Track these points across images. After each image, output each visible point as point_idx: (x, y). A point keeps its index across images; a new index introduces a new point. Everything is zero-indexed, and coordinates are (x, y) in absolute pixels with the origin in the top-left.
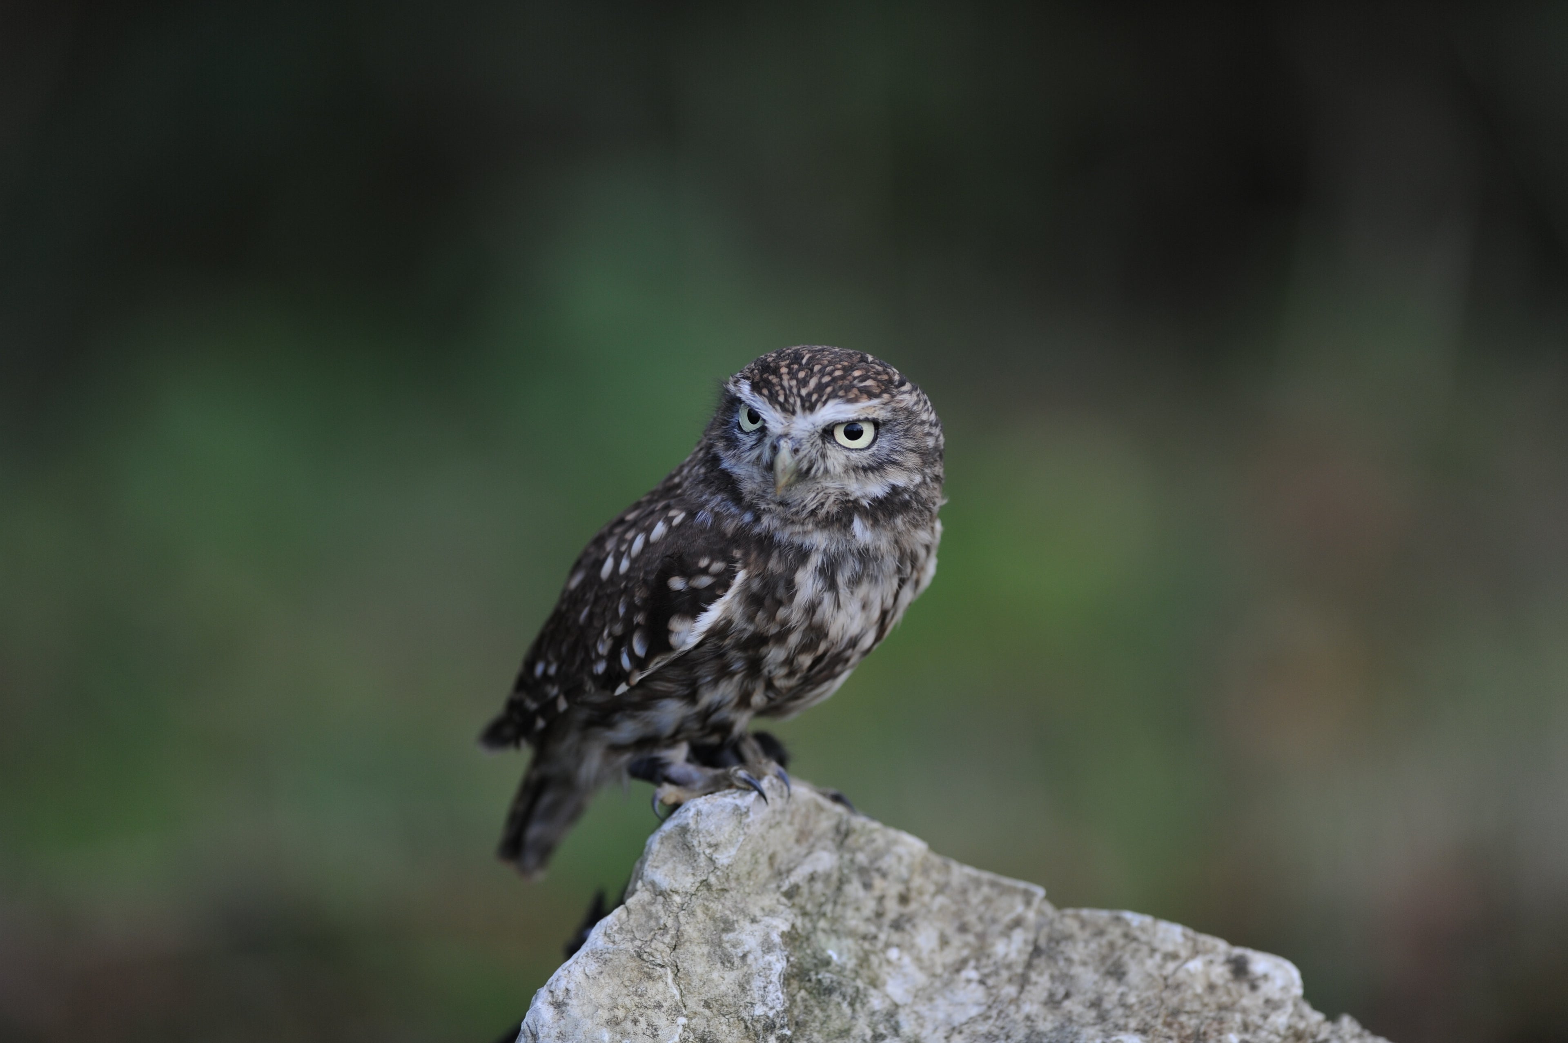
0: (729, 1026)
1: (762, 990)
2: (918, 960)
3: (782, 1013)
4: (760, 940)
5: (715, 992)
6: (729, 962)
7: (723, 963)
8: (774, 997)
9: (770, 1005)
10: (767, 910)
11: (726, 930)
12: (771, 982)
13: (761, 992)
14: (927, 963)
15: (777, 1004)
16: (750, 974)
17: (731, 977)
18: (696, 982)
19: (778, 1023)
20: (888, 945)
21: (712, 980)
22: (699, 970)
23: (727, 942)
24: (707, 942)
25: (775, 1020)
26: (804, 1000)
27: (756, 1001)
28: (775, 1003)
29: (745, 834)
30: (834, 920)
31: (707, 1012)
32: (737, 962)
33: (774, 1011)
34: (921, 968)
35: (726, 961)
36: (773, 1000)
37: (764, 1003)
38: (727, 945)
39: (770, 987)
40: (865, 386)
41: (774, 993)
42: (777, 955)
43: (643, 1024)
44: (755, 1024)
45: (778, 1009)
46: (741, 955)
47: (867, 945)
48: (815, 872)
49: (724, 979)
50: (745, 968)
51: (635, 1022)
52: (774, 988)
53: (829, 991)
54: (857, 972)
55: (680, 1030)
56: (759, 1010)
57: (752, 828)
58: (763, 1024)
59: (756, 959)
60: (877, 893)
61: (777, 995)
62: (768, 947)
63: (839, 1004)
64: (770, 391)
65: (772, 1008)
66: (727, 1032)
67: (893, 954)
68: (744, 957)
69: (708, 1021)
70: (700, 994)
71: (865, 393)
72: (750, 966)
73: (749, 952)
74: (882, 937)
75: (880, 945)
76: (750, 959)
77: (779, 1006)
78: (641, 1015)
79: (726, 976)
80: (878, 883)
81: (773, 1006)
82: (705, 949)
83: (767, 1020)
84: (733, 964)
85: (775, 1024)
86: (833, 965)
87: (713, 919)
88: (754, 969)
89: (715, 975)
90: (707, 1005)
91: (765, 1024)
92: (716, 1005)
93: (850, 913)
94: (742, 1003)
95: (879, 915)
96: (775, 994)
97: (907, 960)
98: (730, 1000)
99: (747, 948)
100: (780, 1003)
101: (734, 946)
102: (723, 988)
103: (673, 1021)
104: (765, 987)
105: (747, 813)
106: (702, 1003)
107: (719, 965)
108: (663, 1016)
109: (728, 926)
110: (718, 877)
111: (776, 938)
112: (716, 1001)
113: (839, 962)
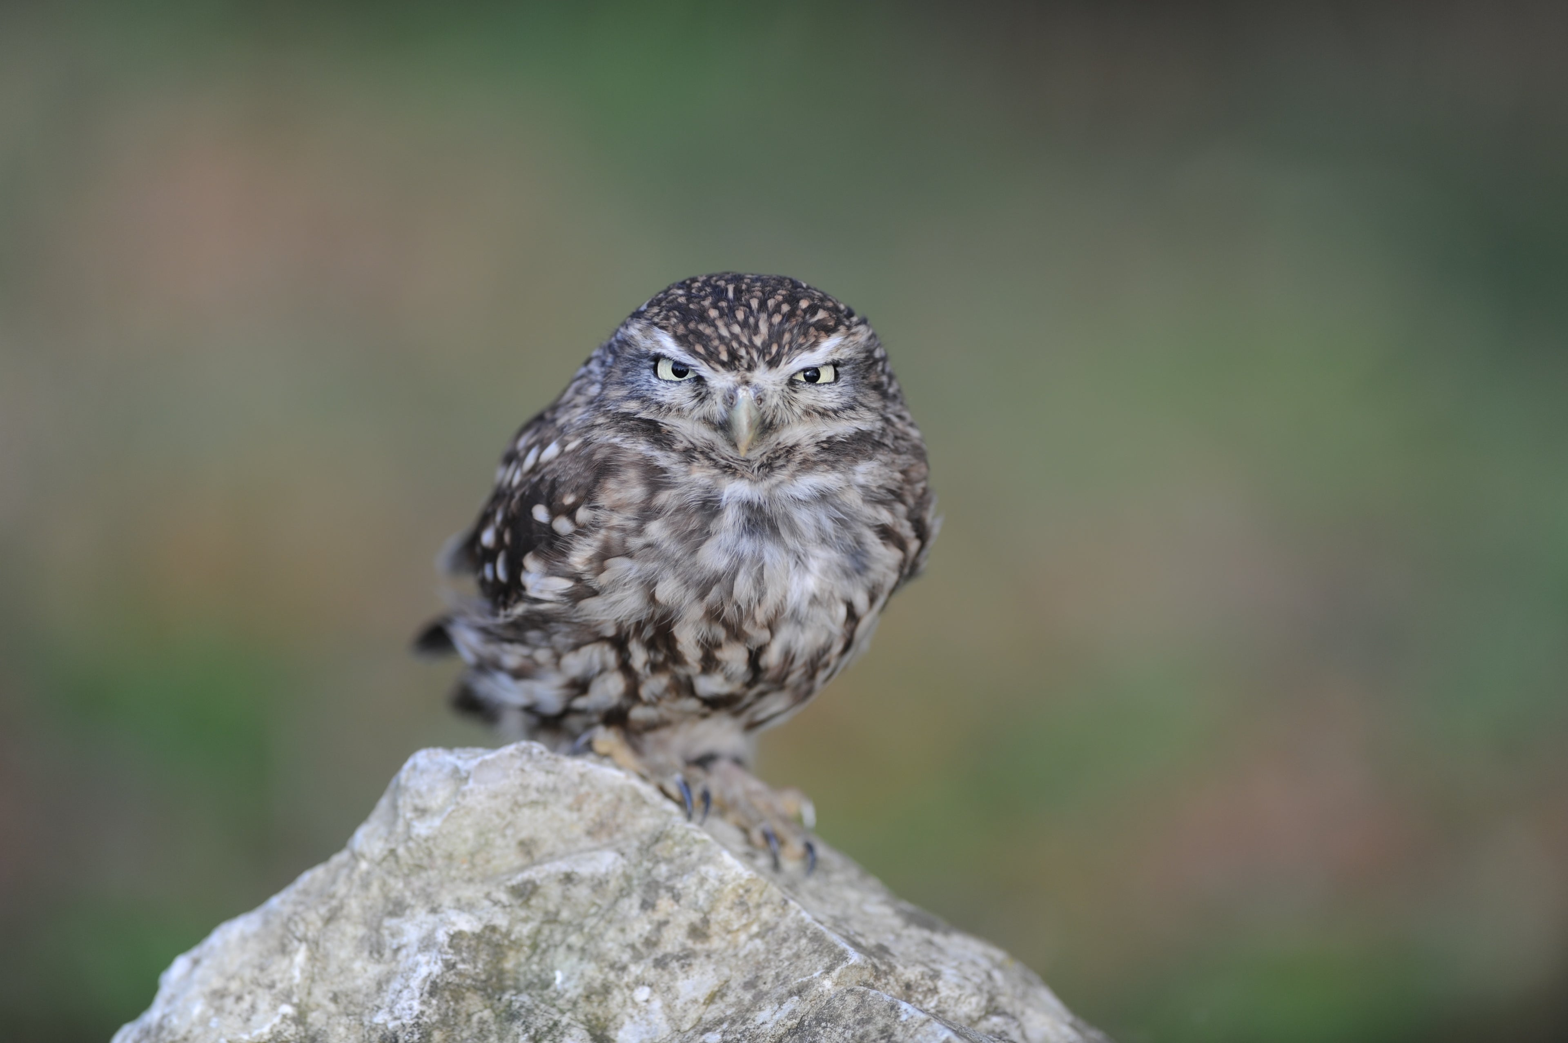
0: (348, 1029)
1: (397, 993)
2: (669, 1007)
3: (411, 1027)
4: (423, 933)
5: (348, 985)
6: (379, 952)
7: (371, 953)
8: (406, 1006)
9: (397, 1014)
10: (463, 902)
11: (392, 914)
12: (408, 987)
13: (393, 997)
14: (678, 1013)
15: (406, 1015)
16: (395, 973)
17: (375, 970)
18: (333, 968)
19: (401, 1038)
20: (639, 982)
21: (351, 970)
22: (343, 954)
23: (387, 928)
24: (365, 923)
25: (398, 1033)
26: (482, 1022)
27: (384, 1006)
28: (404, 1012)
29: (458, 804)
30: (591, 937)
31: (332, 1007)
32: (388, 954)
33: (398, 1022)
34: (669, 1019)
35: (376, 950)
36: (403, 1009)
37: (391, 1012)
38: (386, 933)
39: (406, 994)
40: (819, 321)
41: (407, 1001)
42: (431, 957)
43: (245, 1004)
44: (371, 1033)
45: (405, 1021)
46: (395, 946)
47: (612, 976)
48: (573, 872)
49: (365, 971)
50: (394, 964)
51: (239, 999)
52: (409, 995)
53: (512, 1017)
54: (575, 1004)
55: (277, 1020)
56: (380, 1018)
57: (468, 799)
58: (379, 1035)
59: (408, 956)
60: (658, 916)
61: (411, 1005)
62: (427, 944)
63: (518, 1035)
64: (705, 347)
65: (396, 1019)
66: (343, 1035)
67: (642, 994)
68: (397, 950)
69: (329, 1018)
70: (332, 983)
71: (822, 330)
72: (398, 962)
73: (405, 946)
74: (635, 970)
75: (627, 979)
76: (404, 952)
77: (408, 1017)
78: (250, 993)
79: (369, 968)
80: (665, 904)
81: (400, 1016)
82: (361, 931)
83: (386, 1031)
84: (381, 955)
85: (398, 1038)
86: (552, 988)
87: (387, 898)
88: (401, 968)
89: (357, 965)
90: (335, 999)
91: (382, 1036)
92: (343, 1001)
93: (612, 933)
94: (370, 1005)
95: (650, 943)
96: (409, 1003)
97: (657, 1004)
98: (360, 998)
99: (404, 940)
100: (411, 1014)
101: (393, 935)
102: (359, 982)
103: (274, 1008)
104: (400, 991)
105: (466, 779)
106: (331, 995)
107: (366, 954)
108: (268, 998)
109: (398, 908)
110: (408, 849)
111: (442, 937)
112: (347, 996)
113: (559, 988)
